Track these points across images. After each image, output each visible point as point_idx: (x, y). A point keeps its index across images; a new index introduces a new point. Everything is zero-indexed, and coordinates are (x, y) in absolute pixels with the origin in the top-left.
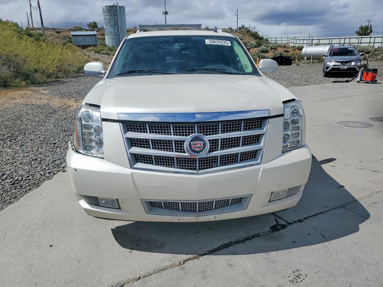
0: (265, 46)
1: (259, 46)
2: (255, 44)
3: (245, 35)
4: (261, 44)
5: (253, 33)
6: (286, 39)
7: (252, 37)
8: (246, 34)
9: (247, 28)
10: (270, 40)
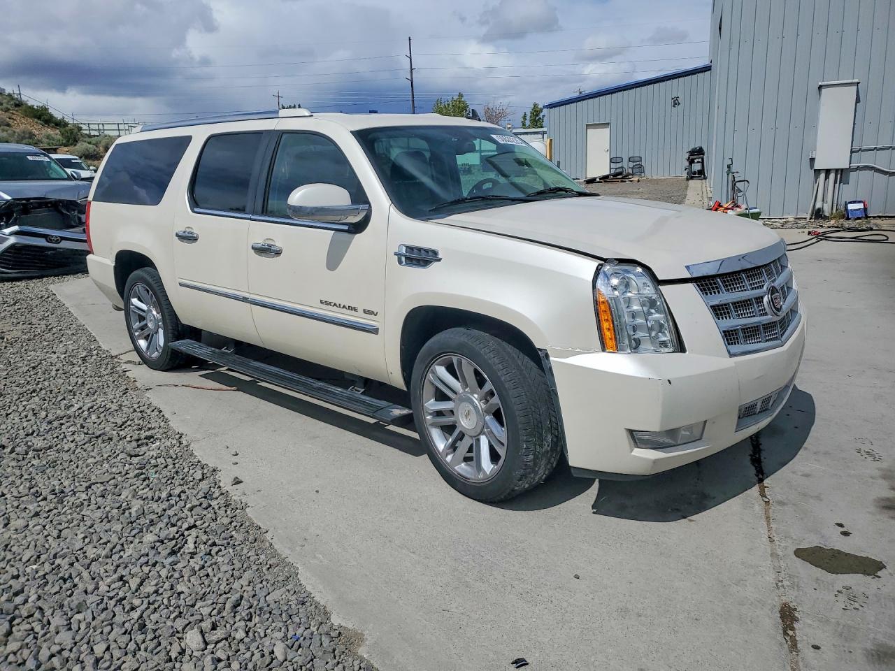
0: (90, 143)
1: (71, 141)
2: (59, 137)
3: (13, 114)
4: (75, 138)
5: (37, 110)
6: (115, 127)
7: (36, 120)
8: (14, 112)
9: (10, 95)
10: (84, 127)
